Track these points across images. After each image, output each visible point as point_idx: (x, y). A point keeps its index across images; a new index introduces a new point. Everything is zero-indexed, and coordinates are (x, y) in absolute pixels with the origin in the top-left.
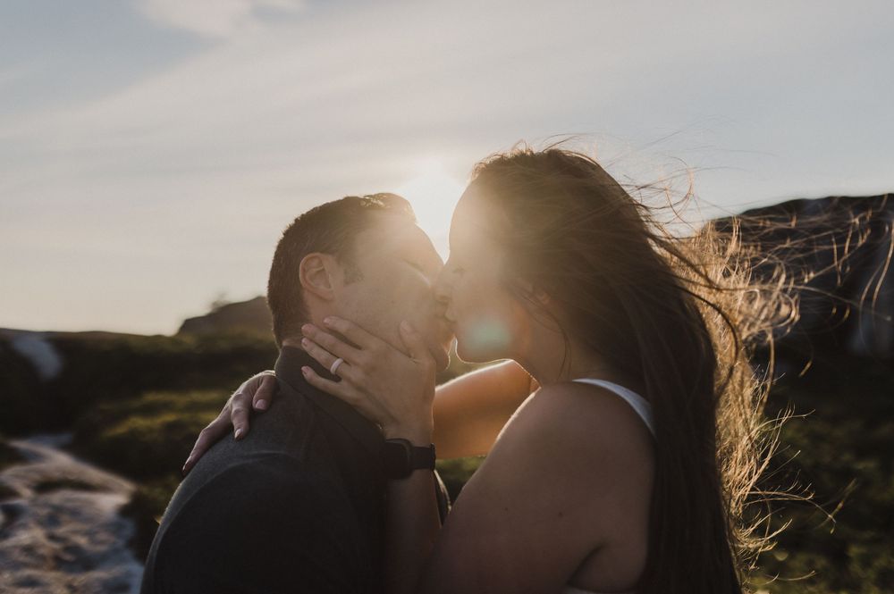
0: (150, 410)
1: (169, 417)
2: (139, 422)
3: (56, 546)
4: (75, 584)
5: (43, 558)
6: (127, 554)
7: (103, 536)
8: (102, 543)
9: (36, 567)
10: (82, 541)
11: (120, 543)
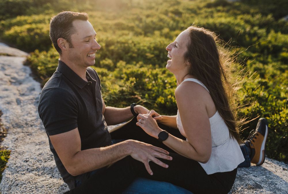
0: (20, 24)
1: (27, 26)
2: (17, 29)
3: (9, 77)
4: (19, 89)
5: (6, 82)
6: (31, 79)
7: (21, 73)
8: (22, 75)
9: (5, 84)
10: (16, 75)
11: (28, 75)
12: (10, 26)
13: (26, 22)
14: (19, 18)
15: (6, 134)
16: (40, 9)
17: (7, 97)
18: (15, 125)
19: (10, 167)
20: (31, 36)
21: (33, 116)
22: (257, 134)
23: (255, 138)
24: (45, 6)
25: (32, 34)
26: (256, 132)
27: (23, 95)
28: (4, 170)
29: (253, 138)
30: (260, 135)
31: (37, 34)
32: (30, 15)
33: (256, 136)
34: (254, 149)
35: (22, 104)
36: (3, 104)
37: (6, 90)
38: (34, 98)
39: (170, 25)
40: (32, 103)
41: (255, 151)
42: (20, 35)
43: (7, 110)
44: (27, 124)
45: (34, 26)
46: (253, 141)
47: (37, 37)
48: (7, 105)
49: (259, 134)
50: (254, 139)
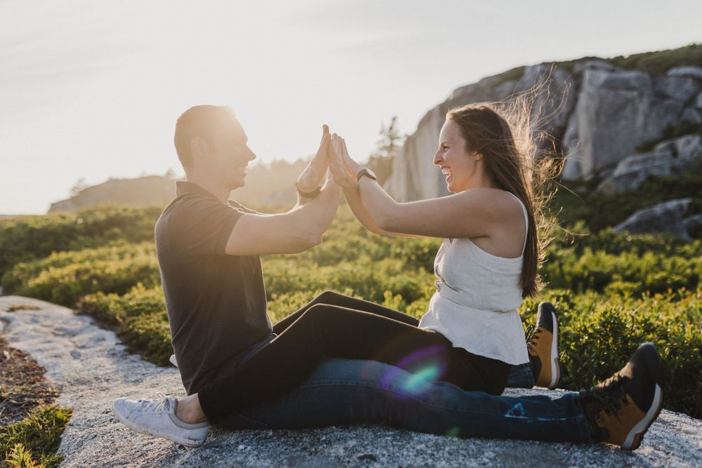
4: (74, 340)
5: (46, 333)
6: (95, 328)
7: (73, 322)
8: (76, 324)
9: (45, 336)
11: (87, 324)
12: (37, 272)
13: (70, 261)
14: (54, 256)
15: (60, 393)
16: (98, 239)
17: (53, 349)
18: (73, 382)
19: (75, 424)
20: (81, 282)
21: (108, 369)
22: (539, 331)
23: (537, 338)
24: (107, 233)
25: (85, 277)
26: (536, 329)
27: (83, 347)
28: (64, 429)
29: (532, 338)
30: (545, 332)
31: (95, 277)
32: (78, 249)
33: (537, 334)
34: (538, 357)
35: (82, 358)
36: (46, 358)
37: (49, 342)
38: (106, 350)
39: (373, 252)
40: (102, 356)
41: (540, 362)
42: (61, 281)
43: (55, 365)
44: (97, 379)
45: (88, 265)
46: (534, 343)
47: (95, 282)
48: (54, 359)
49: (541, 329)
50: (535, 340)
